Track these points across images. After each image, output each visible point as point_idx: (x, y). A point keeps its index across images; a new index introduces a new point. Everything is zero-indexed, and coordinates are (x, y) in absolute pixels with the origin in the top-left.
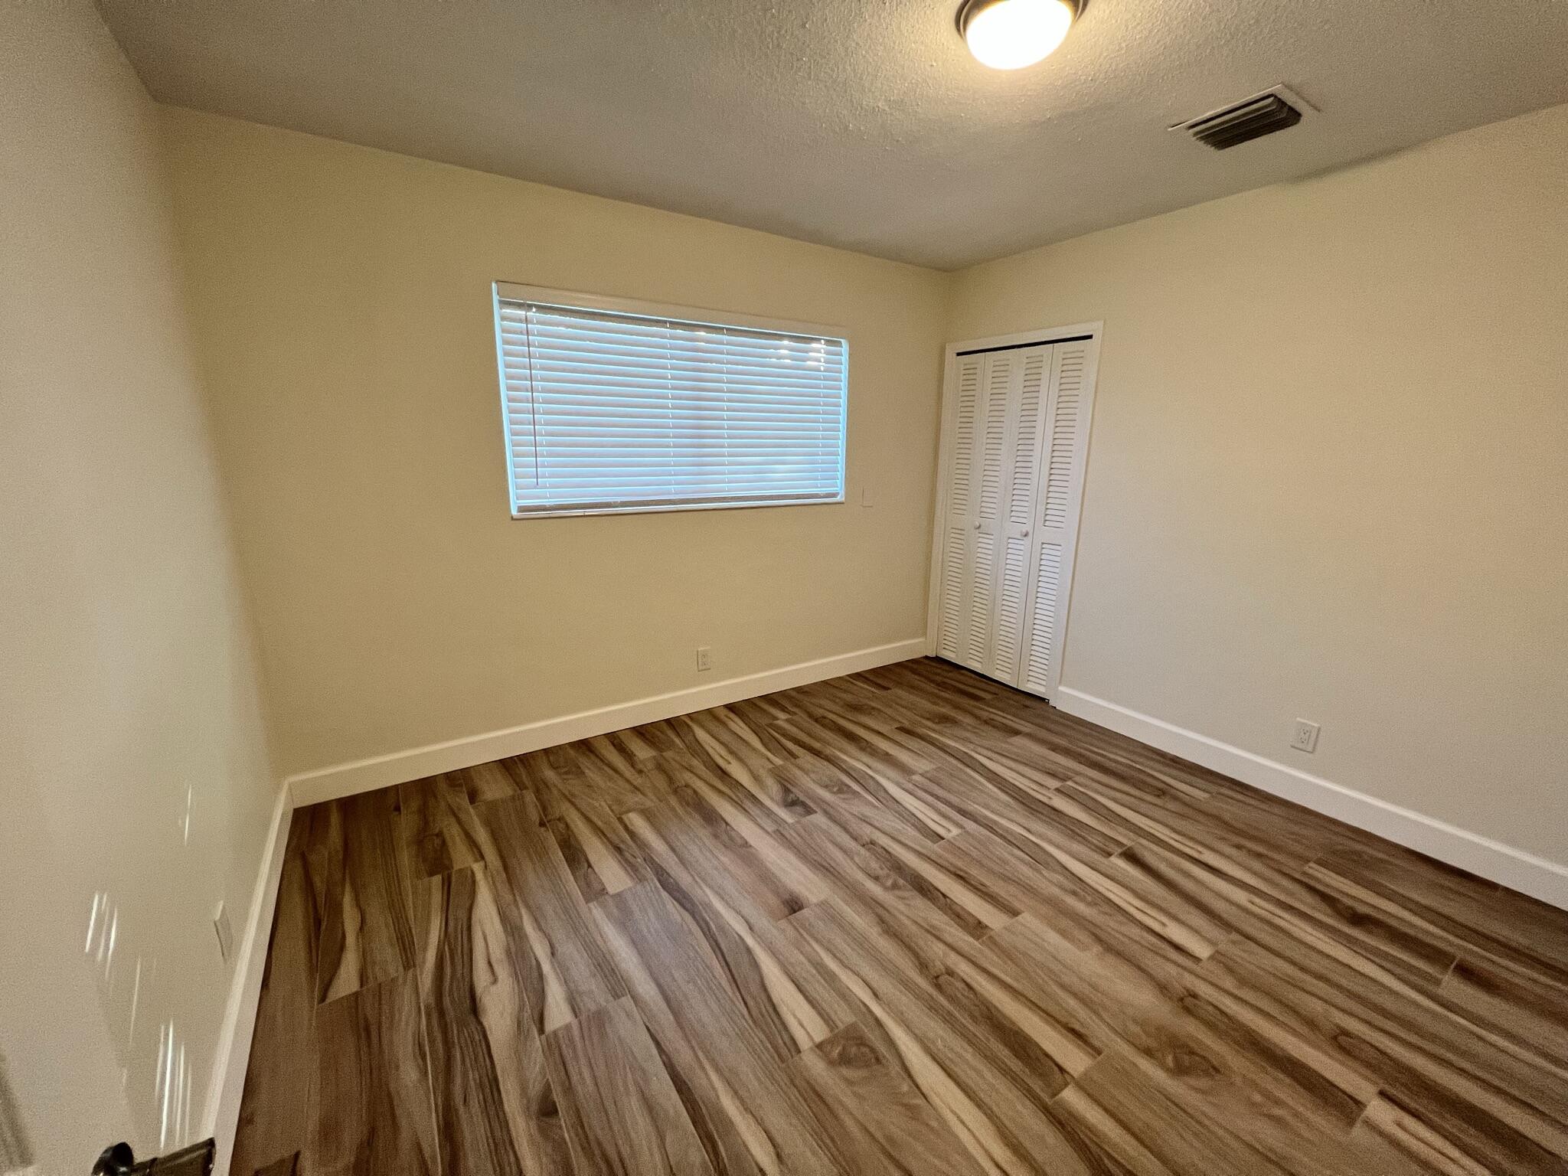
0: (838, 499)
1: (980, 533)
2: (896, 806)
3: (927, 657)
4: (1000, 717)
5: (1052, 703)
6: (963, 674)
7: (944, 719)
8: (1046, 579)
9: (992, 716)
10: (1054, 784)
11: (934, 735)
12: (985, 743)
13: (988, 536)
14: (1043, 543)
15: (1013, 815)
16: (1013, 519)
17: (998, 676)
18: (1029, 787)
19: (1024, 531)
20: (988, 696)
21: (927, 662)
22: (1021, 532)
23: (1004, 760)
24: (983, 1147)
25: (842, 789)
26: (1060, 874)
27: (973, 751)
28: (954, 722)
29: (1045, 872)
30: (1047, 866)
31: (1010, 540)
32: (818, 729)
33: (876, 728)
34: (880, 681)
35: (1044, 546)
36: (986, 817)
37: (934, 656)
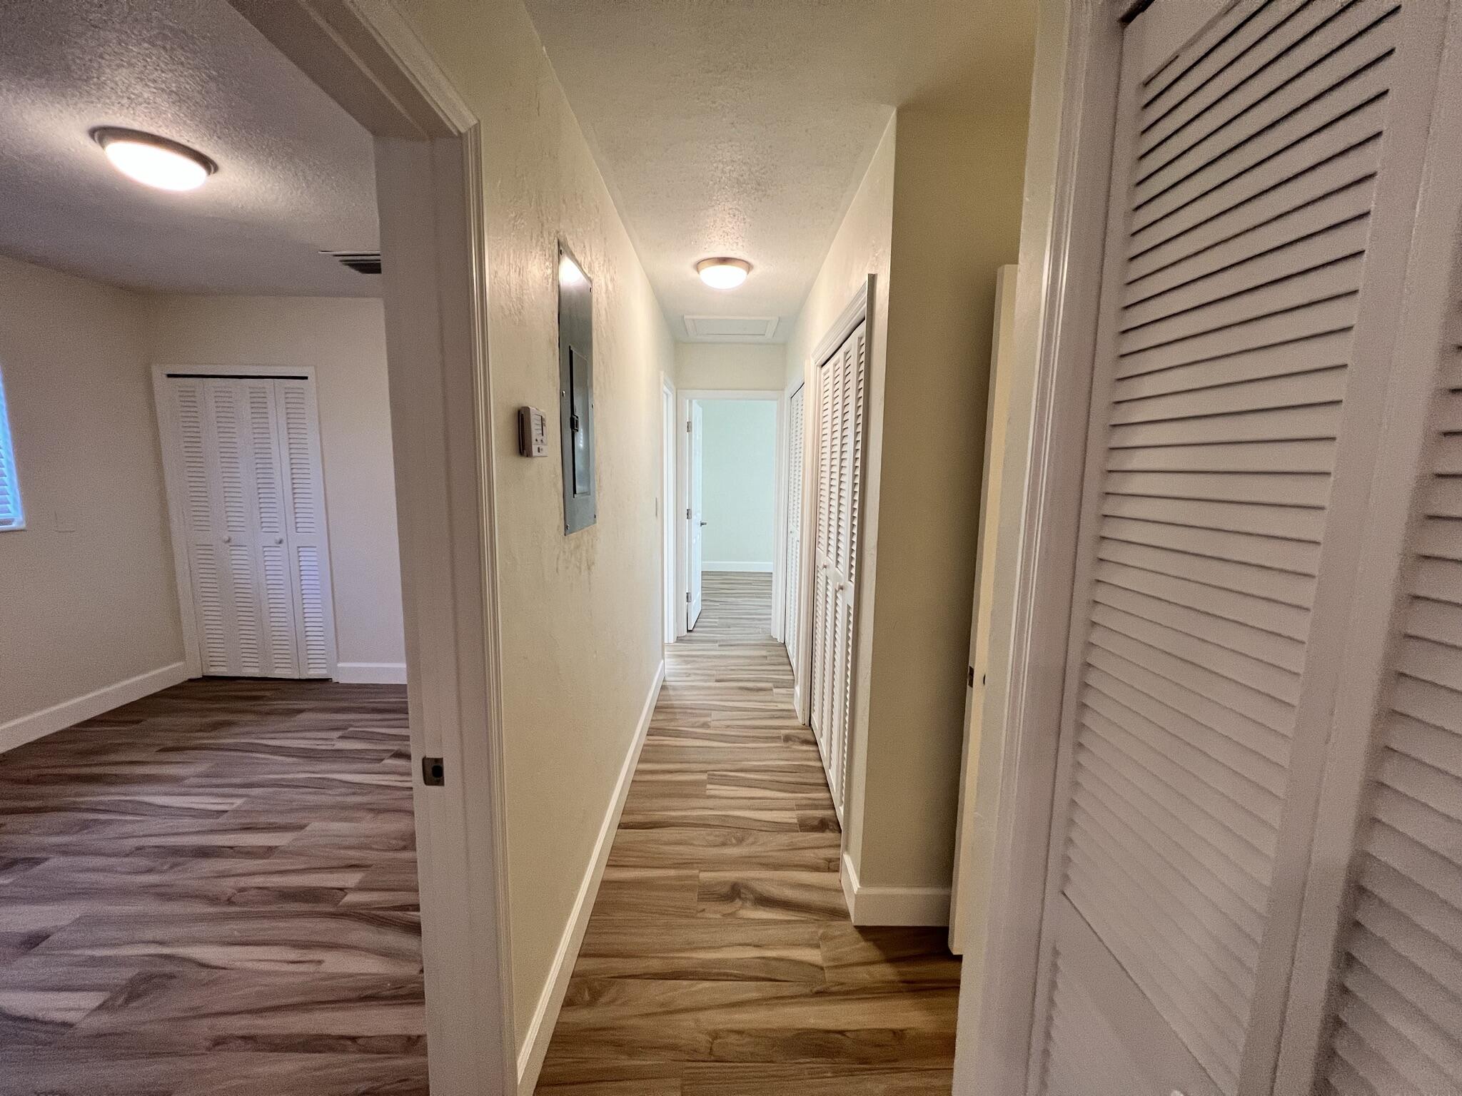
0: (14, 526)
1: (231, 546)
2: (167, 811)
3: (191, 680)
4: (281, 705)
5: (335, 680)
6: (239, 683)
7: (216, 726)
8: (307, 578)
9: (273, 707)
10: (336, 734)
11: (205, 742)
12: (271, 728)
13: (239, 548)
14: (299, 547)
15: (301, 768)
16: (264, 530)
17: (278, 673)
18: (314, 745)
19: (278, 539)
20: (268, 694)
21: (190, 684)
22: (276, 540)
23: (289, 735)
24: (281, 961)
25: (85, 826)
26: (341, 787)
27: (256, 738)
28: (230, 724)
29: (330, 792)
30: (330, 788)
31: (265, 549)
32: (32, 789)
33: (129, 759)
34: (121, 719)
35: (300, 549)
36: (271, 780)
37: (200, 676)
